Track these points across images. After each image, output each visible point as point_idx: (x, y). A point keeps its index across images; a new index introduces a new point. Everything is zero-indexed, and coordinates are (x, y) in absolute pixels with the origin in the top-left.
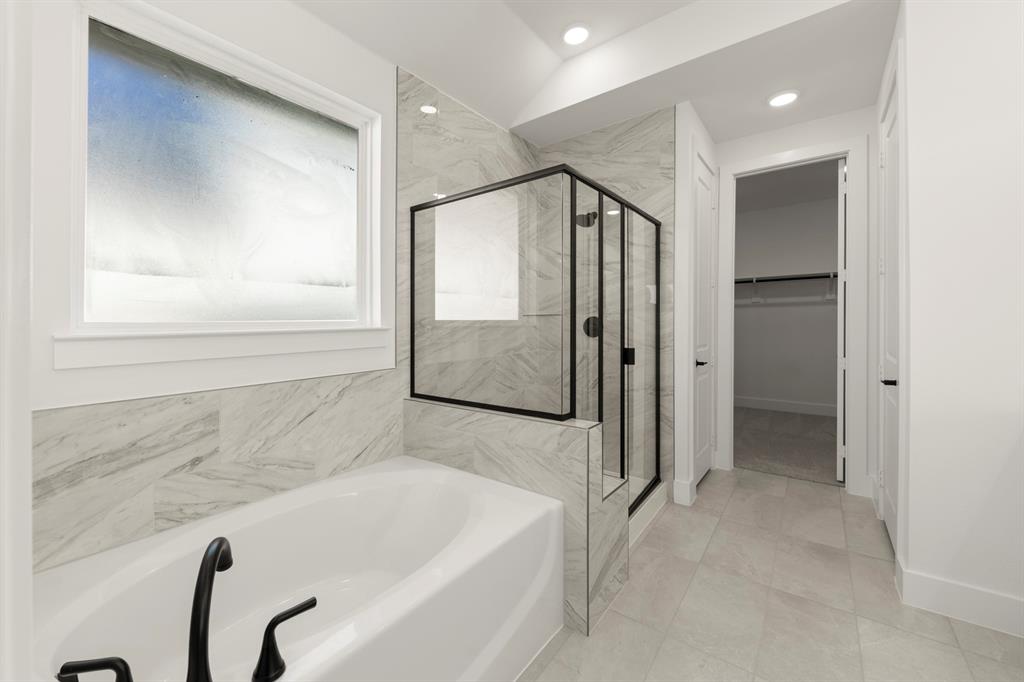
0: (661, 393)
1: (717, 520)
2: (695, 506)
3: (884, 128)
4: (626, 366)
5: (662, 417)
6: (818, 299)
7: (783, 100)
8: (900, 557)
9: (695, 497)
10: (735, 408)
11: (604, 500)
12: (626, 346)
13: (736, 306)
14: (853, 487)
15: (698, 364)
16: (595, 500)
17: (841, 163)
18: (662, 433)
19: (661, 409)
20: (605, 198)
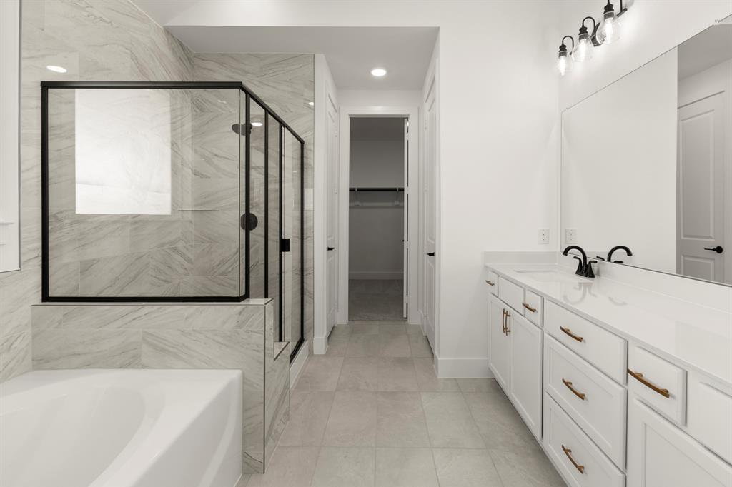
0: (305, 273)
1: (343, 358)
2: (328, 354)
3: (427, 106)
4: (283, 253)
5: (305, 291)
6: (390, 204)
7: (379, 73)
8: (436, 353)
9: (327, 346)
10: (349, 280)
11: (275, 360)
12: (283, 238)
13: (350, 207)
14: (412, 321)
15: (329, 249)
16: (269, 361)
17: (406, 120)
18: (305, 303)
19: (305, 285)
20: (270, 116)
